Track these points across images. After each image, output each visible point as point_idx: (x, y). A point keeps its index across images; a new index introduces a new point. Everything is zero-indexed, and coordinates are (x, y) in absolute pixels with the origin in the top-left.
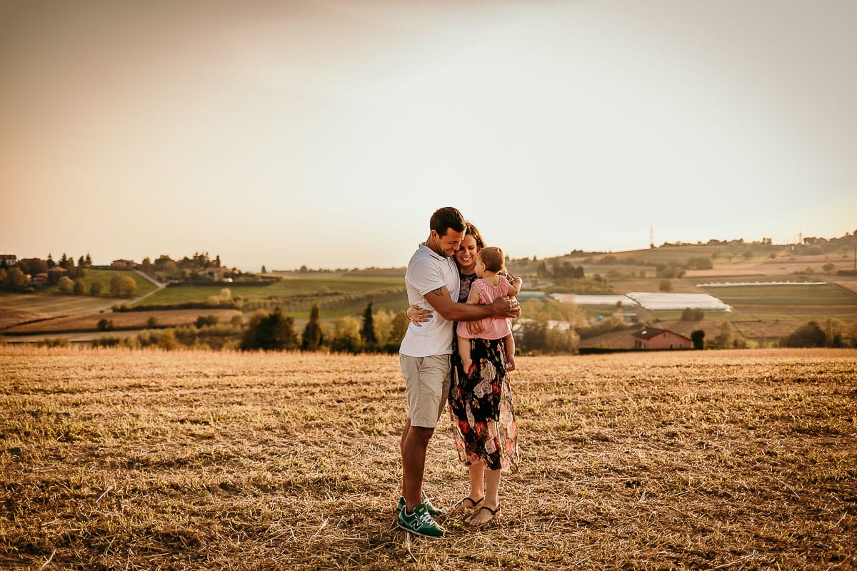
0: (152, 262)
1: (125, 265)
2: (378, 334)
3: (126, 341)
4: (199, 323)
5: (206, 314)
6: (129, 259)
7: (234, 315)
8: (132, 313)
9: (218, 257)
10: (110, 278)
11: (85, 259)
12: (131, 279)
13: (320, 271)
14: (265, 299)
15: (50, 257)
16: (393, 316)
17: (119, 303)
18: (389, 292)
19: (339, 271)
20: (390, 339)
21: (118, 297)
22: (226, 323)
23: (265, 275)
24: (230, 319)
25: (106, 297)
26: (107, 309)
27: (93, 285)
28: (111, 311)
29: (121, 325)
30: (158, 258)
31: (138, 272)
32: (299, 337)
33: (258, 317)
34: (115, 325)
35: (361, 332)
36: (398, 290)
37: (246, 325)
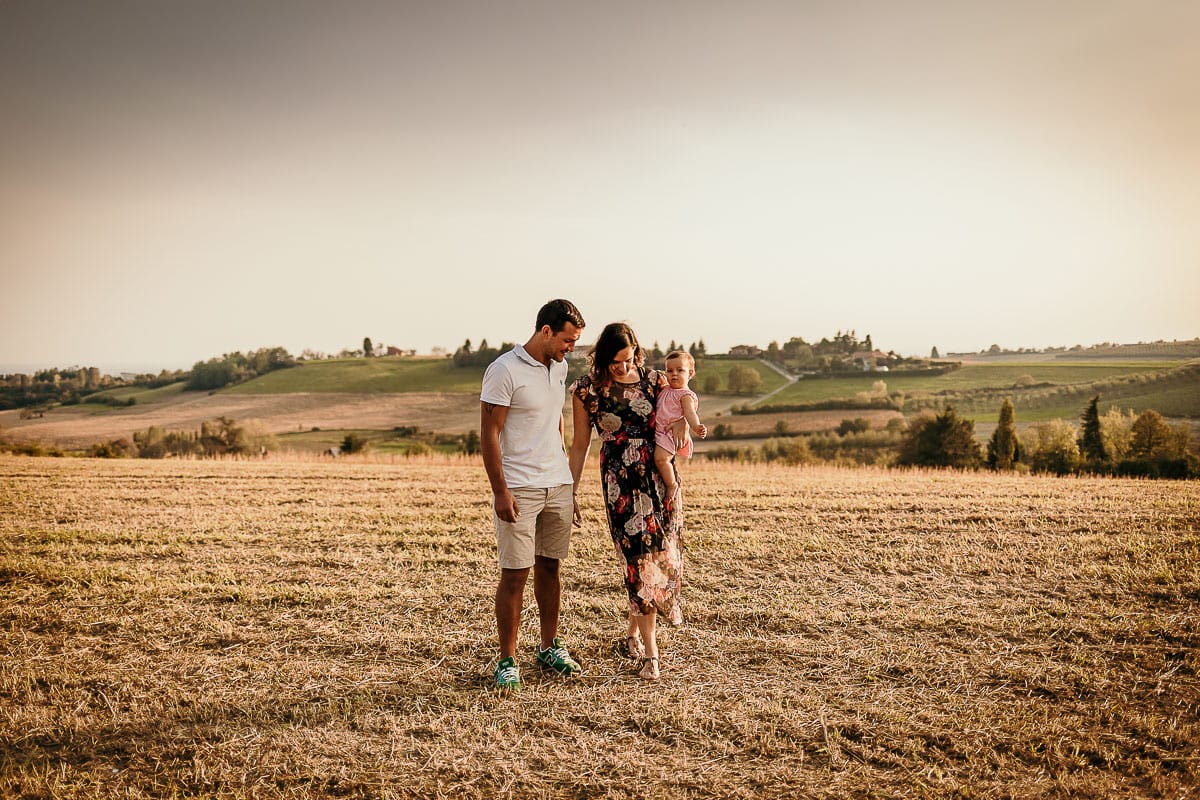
0: (780, 347)
1: (746, 352)
2: (1110, 446)
3: (748, 453)
4: (842, 431)
5: (852, 416)
6: (751, 344)
7: (891, 418)
8: (756, 416)
9: (868, 336)
10: (728, 370)
11: (697, 346)
12: (754, 372)
13: (1020, 352)
14: (936, 395)
15: (656, 345)
16: (1135, 418)
17: (740, 403)
18: (1132, 381)
19: (1050, 350)
20: (1129, 454)
21: (738, 395)
22: (878, 430)
23: (936, 360)
24: (885, 424)
25: (724, 395)
26: (725, 411)
27: (708, 380)
28: (730, 413)
29: (743, 432)
30: (788, 341)
31: (763, 361)
32: (984, 450)
33: (921, 419)
34: (735, 431)
35: (1079, 442)
36: (1147, 378)
37: (907, 432)
